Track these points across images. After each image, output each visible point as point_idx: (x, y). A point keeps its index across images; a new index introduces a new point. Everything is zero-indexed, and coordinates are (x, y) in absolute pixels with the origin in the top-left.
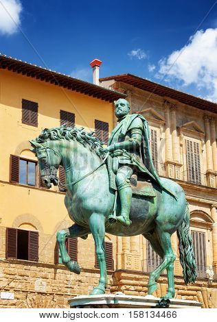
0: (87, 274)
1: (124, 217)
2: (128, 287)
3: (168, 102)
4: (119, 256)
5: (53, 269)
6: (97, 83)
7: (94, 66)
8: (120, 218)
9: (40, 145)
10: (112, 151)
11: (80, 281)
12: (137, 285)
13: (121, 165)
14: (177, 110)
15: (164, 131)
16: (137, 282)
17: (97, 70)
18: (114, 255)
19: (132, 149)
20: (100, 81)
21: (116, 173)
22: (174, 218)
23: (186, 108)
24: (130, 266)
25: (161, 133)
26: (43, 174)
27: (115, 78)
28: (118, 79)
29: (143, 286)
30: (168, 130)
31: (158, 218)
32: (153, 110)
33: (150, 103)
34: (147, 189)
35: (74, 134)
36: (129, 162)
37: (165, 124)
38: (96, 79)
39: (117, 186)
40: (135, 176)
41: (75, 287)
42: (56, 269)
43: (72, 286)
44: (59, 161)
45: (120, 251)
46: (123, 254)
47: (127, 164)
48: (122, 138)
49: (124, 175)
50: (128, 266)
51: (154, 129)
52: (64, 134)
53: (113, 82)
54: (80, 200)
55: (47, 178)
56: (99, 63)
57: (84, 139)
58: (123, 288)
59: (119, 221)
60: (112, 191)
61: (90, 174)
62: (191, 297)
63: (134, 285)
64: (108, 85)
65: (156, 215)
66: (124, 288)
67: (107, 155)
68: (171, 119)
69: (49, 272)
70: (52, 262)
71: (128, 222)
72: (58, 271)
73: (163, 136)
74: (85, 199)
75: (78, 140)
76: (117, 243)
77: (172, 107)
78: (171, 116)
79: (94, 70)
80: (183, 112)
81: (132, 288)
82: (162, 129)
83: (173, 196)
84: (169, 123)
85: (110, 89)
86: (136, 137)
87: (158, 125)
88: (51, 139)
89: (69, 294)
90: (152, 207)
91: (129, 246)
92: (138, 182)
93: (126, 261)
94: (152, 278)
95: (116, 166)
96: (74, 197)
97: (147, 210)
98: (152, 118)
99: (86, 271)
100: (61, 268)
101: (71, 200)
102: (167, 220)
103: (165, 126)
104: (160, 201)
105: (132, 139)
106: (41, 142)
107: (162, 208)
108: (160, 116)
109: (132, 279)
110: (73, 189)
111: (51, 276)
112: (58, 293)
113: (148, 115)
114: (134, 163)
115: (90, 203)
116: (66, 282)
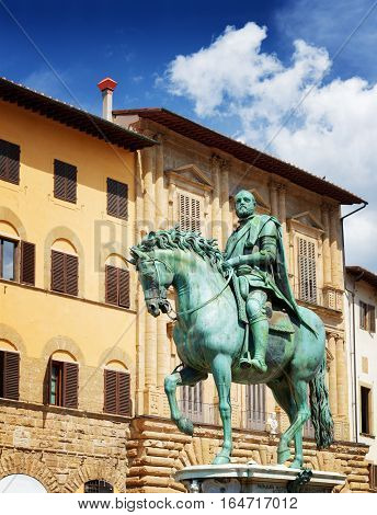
0: (92, 421)
1: (259, 360)
2: (154, 442)
3: (218, 157)
4: (141, 395)
5: (41, 413)
6: (109, 118)
7: (104, 90)
8: (255, 361)
9: (144, 254)
10: (236, 266)
11: (81, 431)
12: (167, 440)
13: (252, 288)
14: (230, 170)
15: (211, 203)
16: (168, 436)
17: (109, 96)
18: (132, 392)
19: (263, 265)
20: (114, 114)
21: (245, 299)
22: (313, 361)
23: (244, 169)
24: (156, 411)
25: (206, 205)
26: (148, 296)
27: (140, 113)
28: (143, 114)
29: (176, 441)
30: (217, 200)
31: (294, 362)
32: (196, 169)
33: (191, 156)
34: (283, 322)
35: (191, 241)
36: (262, 284)
37: (212, 191)
38: (106, 111)
39: (249, 318)
40: (269, 304)
41: (73, 441)
42: (45, 412)
43: (70, 439)
44: (171, 280)
45: (142, 387)
46: (146, 392)
47: (260, 288)
48: (248, 249)
49: (258, 302)
50: (153, 410)
51: (197, 198)
52: (177, 240)
53: (135, 118)
54: (201, 336)
55: (154, 303)
56: (114, 85)
57: (202, 248)
58: (147, 443)
59: (254, 366)
60: (242, 324)
61: (213, 299)
62: (244, 459)
63: (162, 439)
64: (127, 123)
65: (292, 358)
66: (149, 444)
67: (232, 273)
68: (222, 184)
69: (35, 417)
70: (39, 401)
71: (265, 368)
72: (49, 415)
73: (209, 209)
74: (209, 334)
75: (195, 250)
76: (137, 374)
77: (224, 166)
78: (221, 180)
79: (104, 95)
80: (238, 174)
81: (160, 444)
82: (208, 198)
83: (313, 331)
84: (218, 191)
85: (131, 129)
86: (270, 250)
87: (201, 192)
88: (160, 247)
89: (64, 451)
90: (289, 347)
91: (155, 379)
92: (274, 312)
93: (151, 403)
94: (284, 441)
95: (245, 289)
96: (191, 330)
97: (283, 351)
98: (194, 181)
99: (91, 416)
100: (53, 411)
101: (186, 333)
102: (305, 365)
103: (212, 193)
104: (298, 339)
105: (265, 252)
106: (146, 250)
107: (300, 348)
108: (206, 178)
109: (159, 430)
110: (190, 319)
111: (37, 422)
112: (49, 449)
113: (187, 175)
114: (269, 287)
115: (215, 340)
116: (60, 432)
